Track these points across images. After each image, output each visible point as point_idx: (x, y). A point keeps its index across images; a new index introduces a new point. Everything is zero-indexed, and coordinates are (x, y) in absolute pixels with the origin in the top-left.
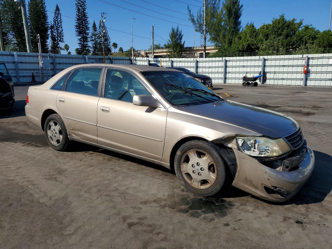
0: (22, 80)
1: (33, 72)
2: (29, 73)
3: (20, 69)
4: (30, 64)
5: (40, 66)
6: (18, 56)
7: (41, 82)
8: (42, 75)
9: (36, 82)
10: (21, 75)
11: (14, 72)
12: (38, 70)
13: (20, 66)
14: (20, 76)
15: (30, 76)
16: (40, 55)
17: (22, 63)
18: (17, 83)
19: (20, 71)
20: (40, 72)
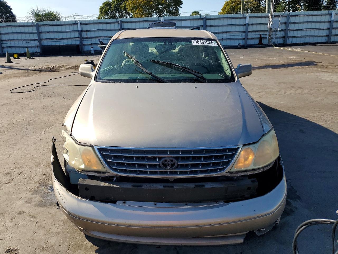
0: (250, 42)
1: (262, 33)
2: (257, 35)
3: (250, 31)
4: (256, 25)
5: (269, 27)
6: (250, 17)
7: (266, 44)
8: (269, 37)
9: (262, 44)
10: (249, 37)
11: (244, 34)
12: (266, 31)
13: (251, 28)
14: (248, 39)
15: (257, 38)
16: (271, 15)
17: (252, 24)
18: (244, 45)
19: (249, 34)
20: (268, 33)
